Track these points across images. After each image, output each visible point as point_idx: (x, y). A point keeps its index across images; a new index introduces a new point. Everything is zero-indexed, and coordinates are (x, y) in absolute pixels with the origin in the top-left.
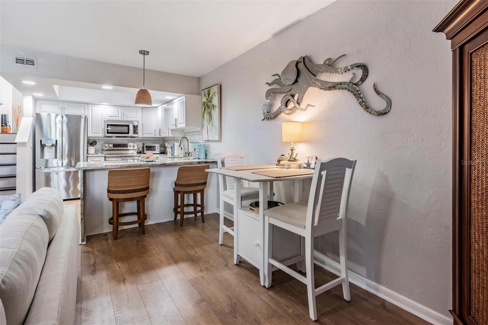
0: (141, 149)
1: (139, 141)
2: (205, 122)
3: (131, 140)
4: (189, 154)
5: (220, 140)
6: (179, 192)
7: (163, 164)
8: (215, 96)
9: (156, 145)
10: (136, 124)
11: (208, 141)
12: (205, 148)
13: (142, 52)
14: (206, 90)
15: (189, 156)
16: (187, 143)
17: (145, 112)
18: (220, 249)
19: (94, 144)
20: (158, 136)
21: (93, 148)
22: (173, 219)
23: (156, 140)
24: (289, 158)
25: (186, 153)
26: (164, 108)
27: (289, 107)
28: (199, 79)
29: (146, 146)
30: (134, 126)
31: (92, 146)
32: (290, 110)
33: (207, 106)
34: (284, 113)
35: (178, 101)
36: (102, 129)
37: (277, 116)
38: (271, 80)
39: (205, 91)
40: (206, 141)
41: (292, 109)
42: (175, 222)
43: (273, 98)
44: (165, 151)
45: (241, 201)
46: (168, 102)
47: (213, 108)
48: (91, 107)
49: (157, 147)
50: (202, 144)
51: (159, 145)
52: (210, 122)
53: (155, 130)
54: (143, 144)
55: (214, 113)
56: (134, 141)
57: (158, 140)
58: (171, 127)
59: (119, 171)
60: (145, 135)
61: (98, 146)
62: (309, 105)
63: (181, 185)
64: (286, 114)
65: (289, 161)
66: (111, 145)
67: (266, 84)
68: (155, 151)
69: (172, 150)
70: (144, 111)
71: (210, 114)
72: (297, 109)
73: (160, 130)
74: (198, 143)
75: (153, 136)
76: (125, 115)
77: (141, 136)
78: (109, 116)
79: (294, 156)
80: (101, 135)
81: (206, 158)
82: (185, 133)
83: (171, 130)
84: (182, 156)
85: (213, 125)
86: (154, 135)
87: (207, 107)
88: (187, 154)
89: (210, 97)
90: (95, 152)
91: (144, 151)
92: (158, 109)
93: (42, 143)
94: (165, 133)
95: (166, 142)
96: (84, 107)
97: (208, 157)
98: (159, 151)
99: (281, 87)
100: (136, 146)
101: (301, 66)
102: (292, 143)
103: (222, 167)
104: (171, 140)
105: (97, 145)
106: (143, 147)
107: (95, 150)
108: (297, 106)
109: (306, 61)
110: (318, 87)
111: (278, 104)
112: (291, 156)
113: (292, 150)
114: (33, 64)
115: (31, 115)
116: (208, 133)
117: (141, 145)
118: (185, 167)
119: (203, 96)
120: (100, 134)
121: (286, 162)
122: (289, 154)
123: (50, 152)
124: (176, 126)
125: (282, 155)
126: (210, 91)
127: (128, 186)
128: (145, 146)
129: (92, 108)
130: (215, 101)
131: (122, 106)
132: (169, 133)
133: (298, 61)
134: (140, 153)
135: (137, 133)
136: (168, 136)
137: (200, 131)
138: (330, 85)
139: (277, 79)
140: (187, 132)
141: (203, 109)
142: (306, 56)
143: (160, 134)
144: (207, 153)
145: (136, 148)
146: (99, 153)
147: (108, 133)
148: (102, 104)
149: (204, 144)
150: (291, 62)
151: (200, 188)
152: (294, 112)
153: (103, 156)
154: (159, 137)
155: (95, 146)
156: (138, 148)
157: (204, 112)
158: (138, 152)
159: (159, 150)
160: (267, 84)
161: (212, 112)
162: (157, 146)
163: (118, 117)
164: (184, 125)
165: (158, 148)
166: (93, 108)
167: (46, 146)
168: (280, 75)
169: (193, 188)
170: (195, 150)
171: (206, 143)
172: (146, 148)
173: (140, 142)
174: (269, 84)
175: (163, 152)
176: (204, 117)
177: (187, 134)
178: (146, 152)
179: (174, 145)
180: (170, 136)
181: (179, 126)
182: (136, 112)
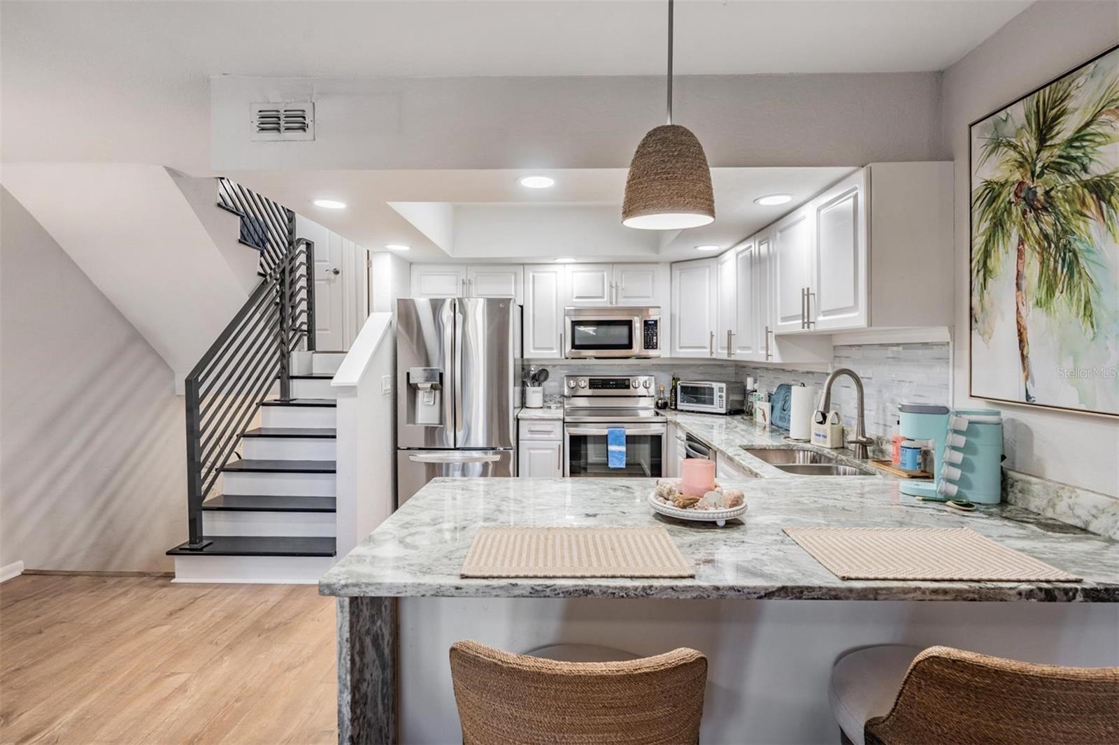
0: (667, 395)
1: (661, 368)
3: (639, 365)
9: (715, 386)
10: (653, 316)
11: (1027, 405)
14: (1020, 109)
16: (856, 396)
17: (680, 275)
19: (542, 378)
20: (722, 354)
21: (537, 392)
23: (715, 367)
26: (747, 253)
28: (938, 82)
29: (682, 388)
30: (646, 323)
31: (537, 383)
33: (1027, 203)
35: (821, 209)
36: (559, 336)
39: (1005, 120)
44: (742, 403)
46: (766, 227)
48: (531, 274)
49: (716, 394)
51: (723, 385)
52: (1060, 296)
53: (712, 336)
54: (674, 379)
55: (1106, 231)
56: (647, 370)
57: (720, 366)
58: (780, 323)
60: (678, 350)
61: (553, 384)
66: (584, 383)
68: (712, 403)
69: (773, 407)
70: (676, 272)
71: (1057, 246)
73: (730, 334)
75: (705, 353)
76: (620, 291)
77: (669, 356)
78: (577, 297)
80: (555, 353)
82: (835, 347)
83: (779, 338)
86: (708, 350)
87: (1018, 210)
89: (1062, 137)
90: (545, 402)
91: (676, 401)
92: (721, 264)
93: (411, 382)
94: (750, 349)
95: (749, 375)
96: (515, 274)
98: (724, 406)
100: (653, 386)
104: (766, 369)
105: (549, 380)
106: (674, 388)
107: (545, 396)
114: (303, 128)
115: (389, 305)
116: (1022, 358)
117: (666, 381)
119: (981, 151)
120: (555, 351)
123: (429, 405)
124: (809, 323)
126: (1064, 98)
128: (679, 387)
129: (534, 277)
131: (613, 263)
132: (767, 349)
134: (664, 406)
135: (655, 347)
136: (763, 359)
137: (943, 344)
141: (985, 227)
143: (729, 348)
145: (652, 391)
146: (553, 406)
147: (575, 346)
148: (559, 261)
149: (995, 418)
153: (559, 420)
154: (727, 357)
155: (545, 383)
156: (659, 392)
157: (988, 245)
158: (657, 403)
159: (724, 402)
161: (1085, 228)
162: (719, 389)
163: (602, 297)
164: (856, 319)
165: (721, 397)
166: (536, 275)
167: (419, 389)
171: (1012, 417)
172: (681, 392)
173: (663, 371)
175: (738, 407)
176: (986, 271)
177: (844, 353)
178: (681, 406)
179: (783, 392)
180: (770, 360)
181: (823, 323)
182: (653, 276)
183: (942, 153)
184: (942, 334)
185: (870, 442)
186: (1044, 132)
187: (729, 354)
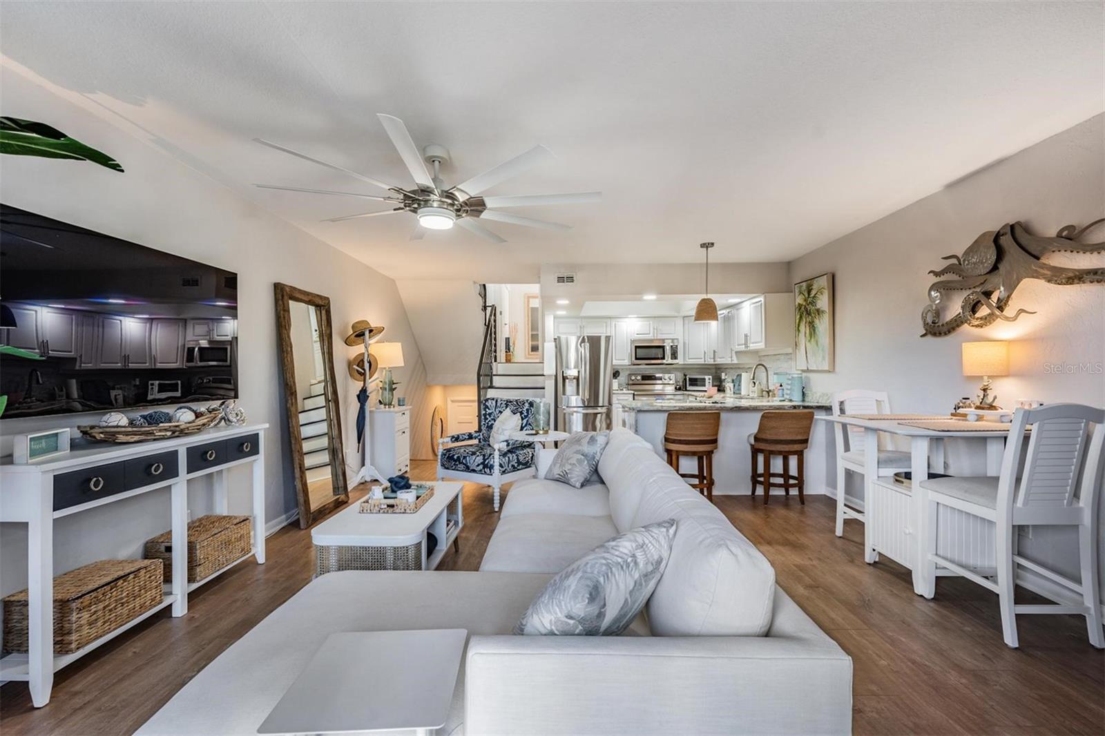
0: (681, 384)
1: (676, 369)
2: (802, 340)
3: (667, 368)
4: (769, 394)
5: (832, 370)
6: (761, 451)
7: (736, 407)
8: (822, 294)
9: (707, 377)
10: (674, 343)
11: (808, 371)
12: (802, 383)
13: (703, 246)
14: (804, 284)
15: (769, 396)
16: (765, 374)
17: (689, 323)
18: (839, 542)
19: (618, 375)
20: (711, 362)
21: (617, 382)
22: (750, 493)
23: (705, 368)
24: (979, 404)
25: (763, 391)
26: (723, 315)
27: (977, 315)
28: (788, 266)
29: (690, 379)
30: (671, 346)
31: (615, 378)
32: (981, 319)
33: (807, 312)
34: (969, 324)
35: (750, 305)
36: (629, 353)
37: (954, 329)
38: (940, 265)
39: (801, 286)
40: (803, 371)
41: (986, 318)
42: (753, 498)
43: (945, 298)
44: (720, 384)
45: (878, 468)
46: (732, 306)
47: (818, 314)
48: (614, 323)
49: (707, 381)
50: (796, 376)
51: (711, 377)
52: (813, 340)
53: (705, 353)
54: (685, 375)
55: (820, 322)
56: (671, 371)
57: (708, 368)
58: (737, 347)
59: (681, 413)
60: (687, 360)
61: (622, 378)
62: (1022, 311)
63: (766, 441)
64: (973, 326)
65: (977, 408)
66: (639, 378)
67: (929, 273)
68: (705, 386)
69: (734, 386)
70: (686, 322)
71: (812, 325)
72: (997, 318)
73: (714, 352)
74: (790, 374)
75: (702, 361)
76: (658, 331)
77: (682, 363)
78: (637, 334)
79: (989, 400)
81: (803, 401)
82: (759, 357)
83: (736, 352)
84: (756, 395)
85: (817, 345)
86: (703, 360)
87: (805, 313)
88: (764, 393)
89: (812, 295)
90: (620, 387)
91: (686, 386)
93: (564, 375)
94: (723, 358)
95: (723, 371)
96: (606, 323)
97: (806, 399)
99: (963, 278)
100: (673, 378)
101: (1006, 241)
102: (986, 378)
103: (841, 413)
104: (731, 368)
106: (685, 379)
107: (619, 384)
108: (997, 312)
109: (1018, 231)
110: (1044, 278)
111: (955, 307)
112: (983, 399)
113: (985, 390)
114: (572, 281)
116: (807, 357)
117: (680, 376)
118: (773, 413)
119: (797, 294)
120: (626, 361)
121: (973, 409)
122: (979, 396)
123: (572, 386)
124: (747, 347)
125: (964, 399)
126: (812, 285)
127: (692, 435)
128: (688, 379)
130: (823, 302)
131: (655, 317)
132: (731, 357)
133: (999, 232)
134: (680, 389)
135: (676, 358)
136: (730, 362)
137: (791, 354)
138: (1071, 274)
139: (953, 264)
140: (765, 356)
141: (798, 317)
142: (1018, 223)
143: (714, 358)
144: (806, 392)
145: (674, 381)
146: (625, 389)
147: (636, 359)
148: (629, 316)
149: (800, 376)
150: (984, 235)
151: (796, 447)
152: (990, 323)
153: (631, 394)
154: (713, 363)
155: (619, 378)
156: (676, 382)
157: (799, 322)
158: (675, 387)
159: (711, 385)
160: (932, 274)
161: (817, 321)
162: (708, 379)
163: (650, 334)
164: (761, 345)
165: (709, 382)
166: (617, 323)
167: (568, 379)
168: (960, 257)
169: (785, 446)
170: (781, 386)
171: (804, 375)
172: (689, 381)
173: (680, 371)
174: (936, 274)
176: (799, 331)
177: (763, 358)
178: (689, 388)
179: (739, 377)
180: (733, 362)
181: (752, 347)
182: (675, 324)
183: (789, 290)
184: (790, 350)
185: (770, 391)
186: (809, 294)
187: (714, 361)
